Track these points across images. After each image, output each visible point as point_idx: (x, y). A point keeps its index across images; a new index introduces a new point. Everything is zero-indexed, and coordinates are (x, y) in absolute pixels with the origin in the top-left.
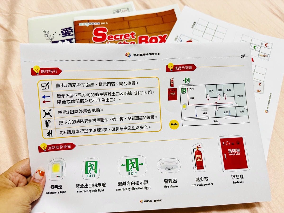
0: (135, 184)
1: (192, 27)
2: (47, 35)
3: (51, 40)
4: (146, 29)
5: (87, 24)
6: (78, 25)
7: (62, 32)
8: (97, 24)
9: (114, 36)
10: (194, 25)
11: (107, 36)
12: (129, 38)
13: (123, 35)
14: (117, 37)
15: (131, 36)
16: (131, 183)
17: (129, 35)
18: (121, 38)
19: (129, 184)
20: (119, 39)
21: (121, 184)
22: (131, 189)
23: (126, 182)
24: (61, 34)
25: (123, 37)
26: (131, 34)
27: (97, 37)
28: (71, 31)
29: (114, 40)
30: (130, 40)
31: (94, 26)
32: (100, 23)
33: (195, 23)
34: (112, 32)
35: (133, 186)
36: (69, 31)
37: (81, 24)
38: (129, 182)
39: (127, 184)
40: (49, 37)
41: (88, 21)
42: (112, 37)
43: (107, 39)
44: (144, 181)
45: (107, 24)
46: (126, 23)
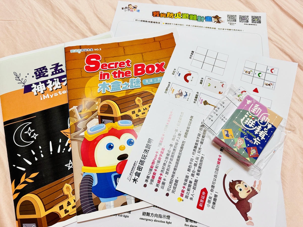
0: (158, 217)
1: (190, 58)
2: (18, 78)
3: (24, 84)
4: (143, 56)
5: (79, 51)
6: (70, 51)
7: (35, 73)
8: (90, 50)
9: (108, 64)
10: (193, 54)
11: (101, 65)
12: (124, 66)
13: (118, 63)
14: (111, 66)
15: (126, 64)
16: (154, 215)
17: (124, 63)
18: (116, 67)
19: (152, 216)
20: (113, 67)
21: (145, 214)
22: (153, 221)
23: (150, 213)
24: (34, 75)
25: (118, 65)
26: (126, 62)
27: (89, 66)
28: (45, 71)
29: (108, 68)
30: (125, 68)
31: (86, 53)
32: (93, 49)
33: (193, 52)
34: (106, 59)
35: (156, 218)
36: (43, 71)
37: (73, 51)
38: (152, 214)
39: (150, 215)
40: (21, 80)
41: (80, 47)
42: (106, 65)
43: (100, 67)
44: (166, 216)
45: (101, 50)
46: (121, 50)
